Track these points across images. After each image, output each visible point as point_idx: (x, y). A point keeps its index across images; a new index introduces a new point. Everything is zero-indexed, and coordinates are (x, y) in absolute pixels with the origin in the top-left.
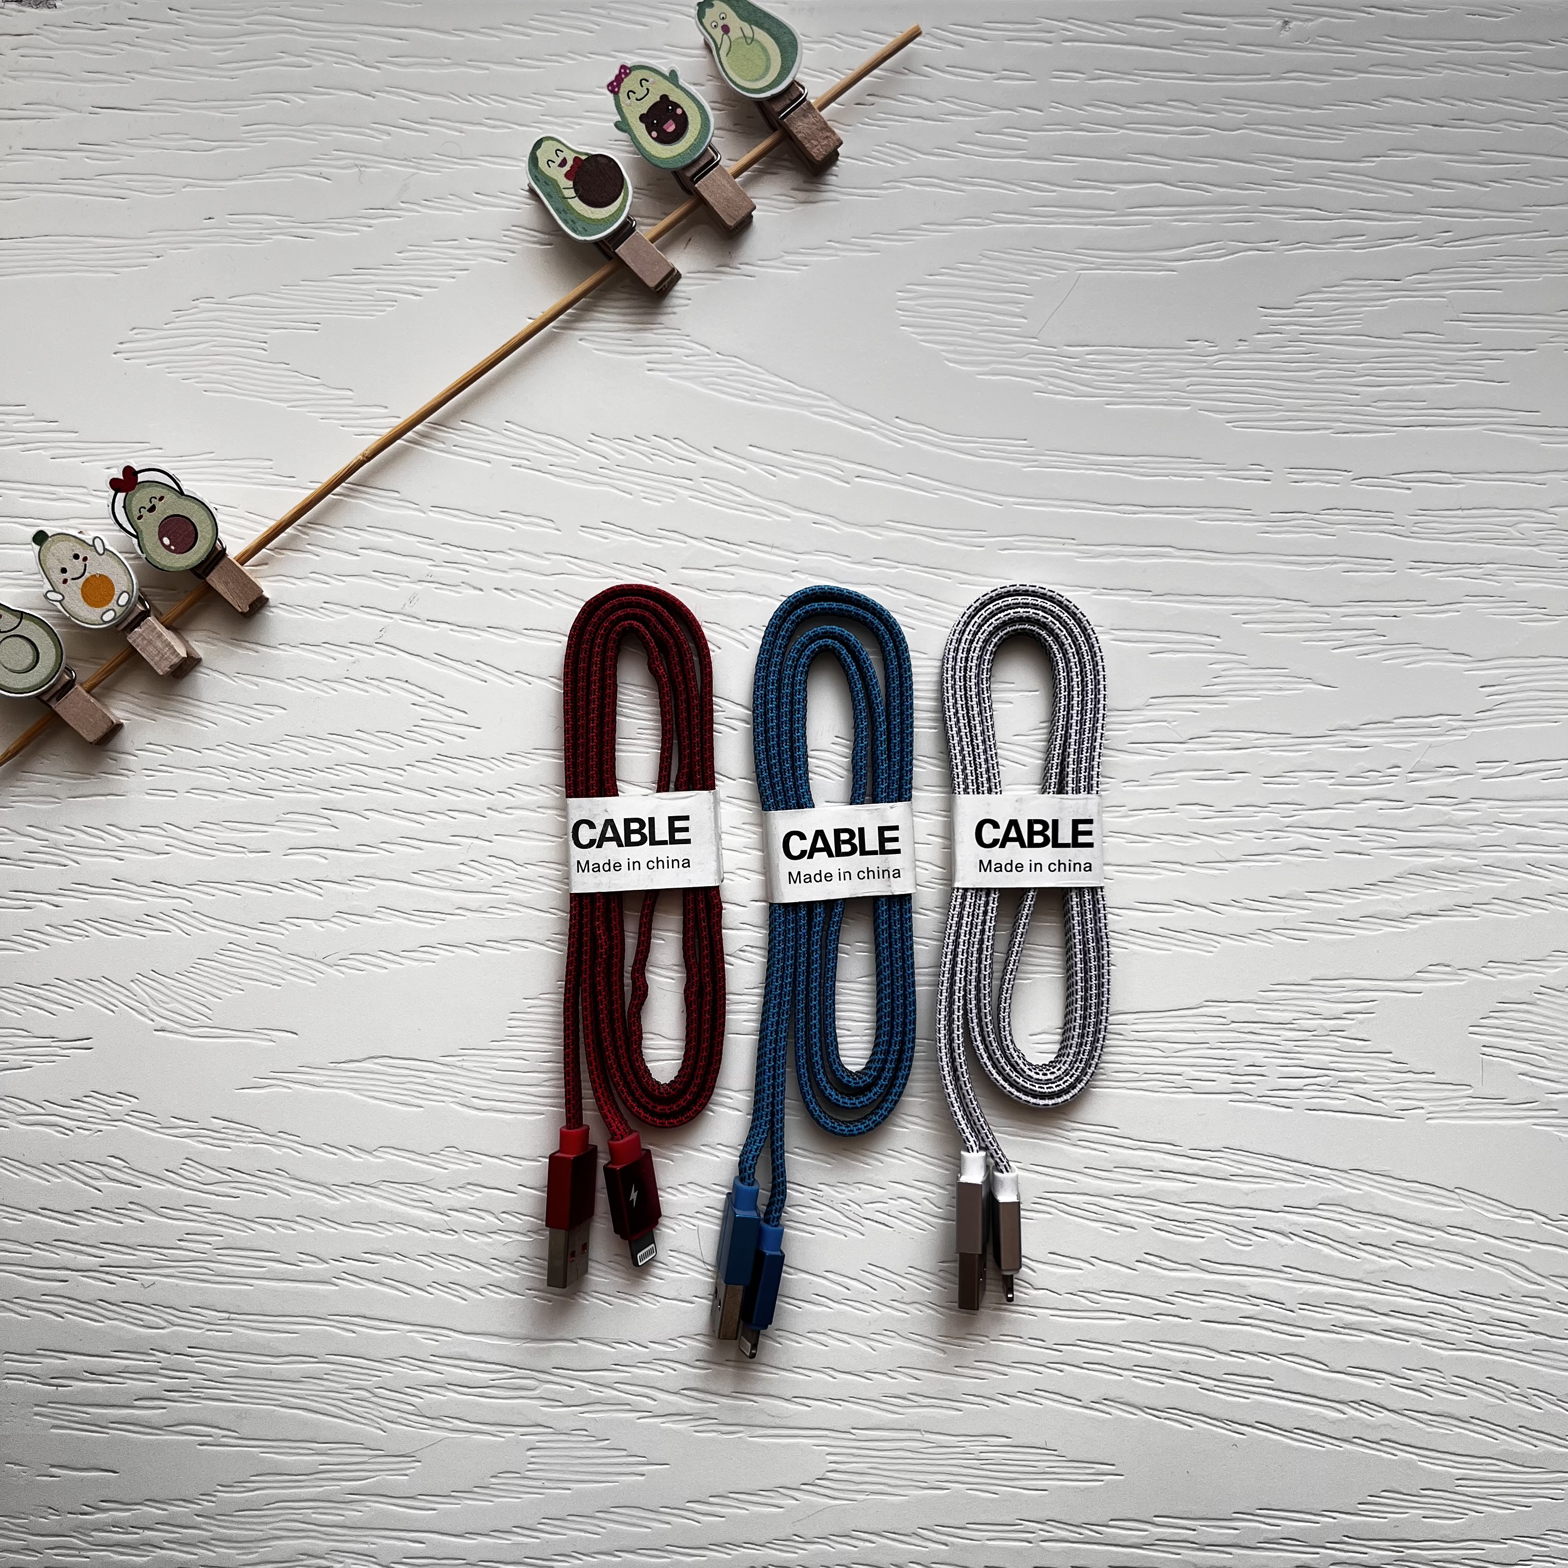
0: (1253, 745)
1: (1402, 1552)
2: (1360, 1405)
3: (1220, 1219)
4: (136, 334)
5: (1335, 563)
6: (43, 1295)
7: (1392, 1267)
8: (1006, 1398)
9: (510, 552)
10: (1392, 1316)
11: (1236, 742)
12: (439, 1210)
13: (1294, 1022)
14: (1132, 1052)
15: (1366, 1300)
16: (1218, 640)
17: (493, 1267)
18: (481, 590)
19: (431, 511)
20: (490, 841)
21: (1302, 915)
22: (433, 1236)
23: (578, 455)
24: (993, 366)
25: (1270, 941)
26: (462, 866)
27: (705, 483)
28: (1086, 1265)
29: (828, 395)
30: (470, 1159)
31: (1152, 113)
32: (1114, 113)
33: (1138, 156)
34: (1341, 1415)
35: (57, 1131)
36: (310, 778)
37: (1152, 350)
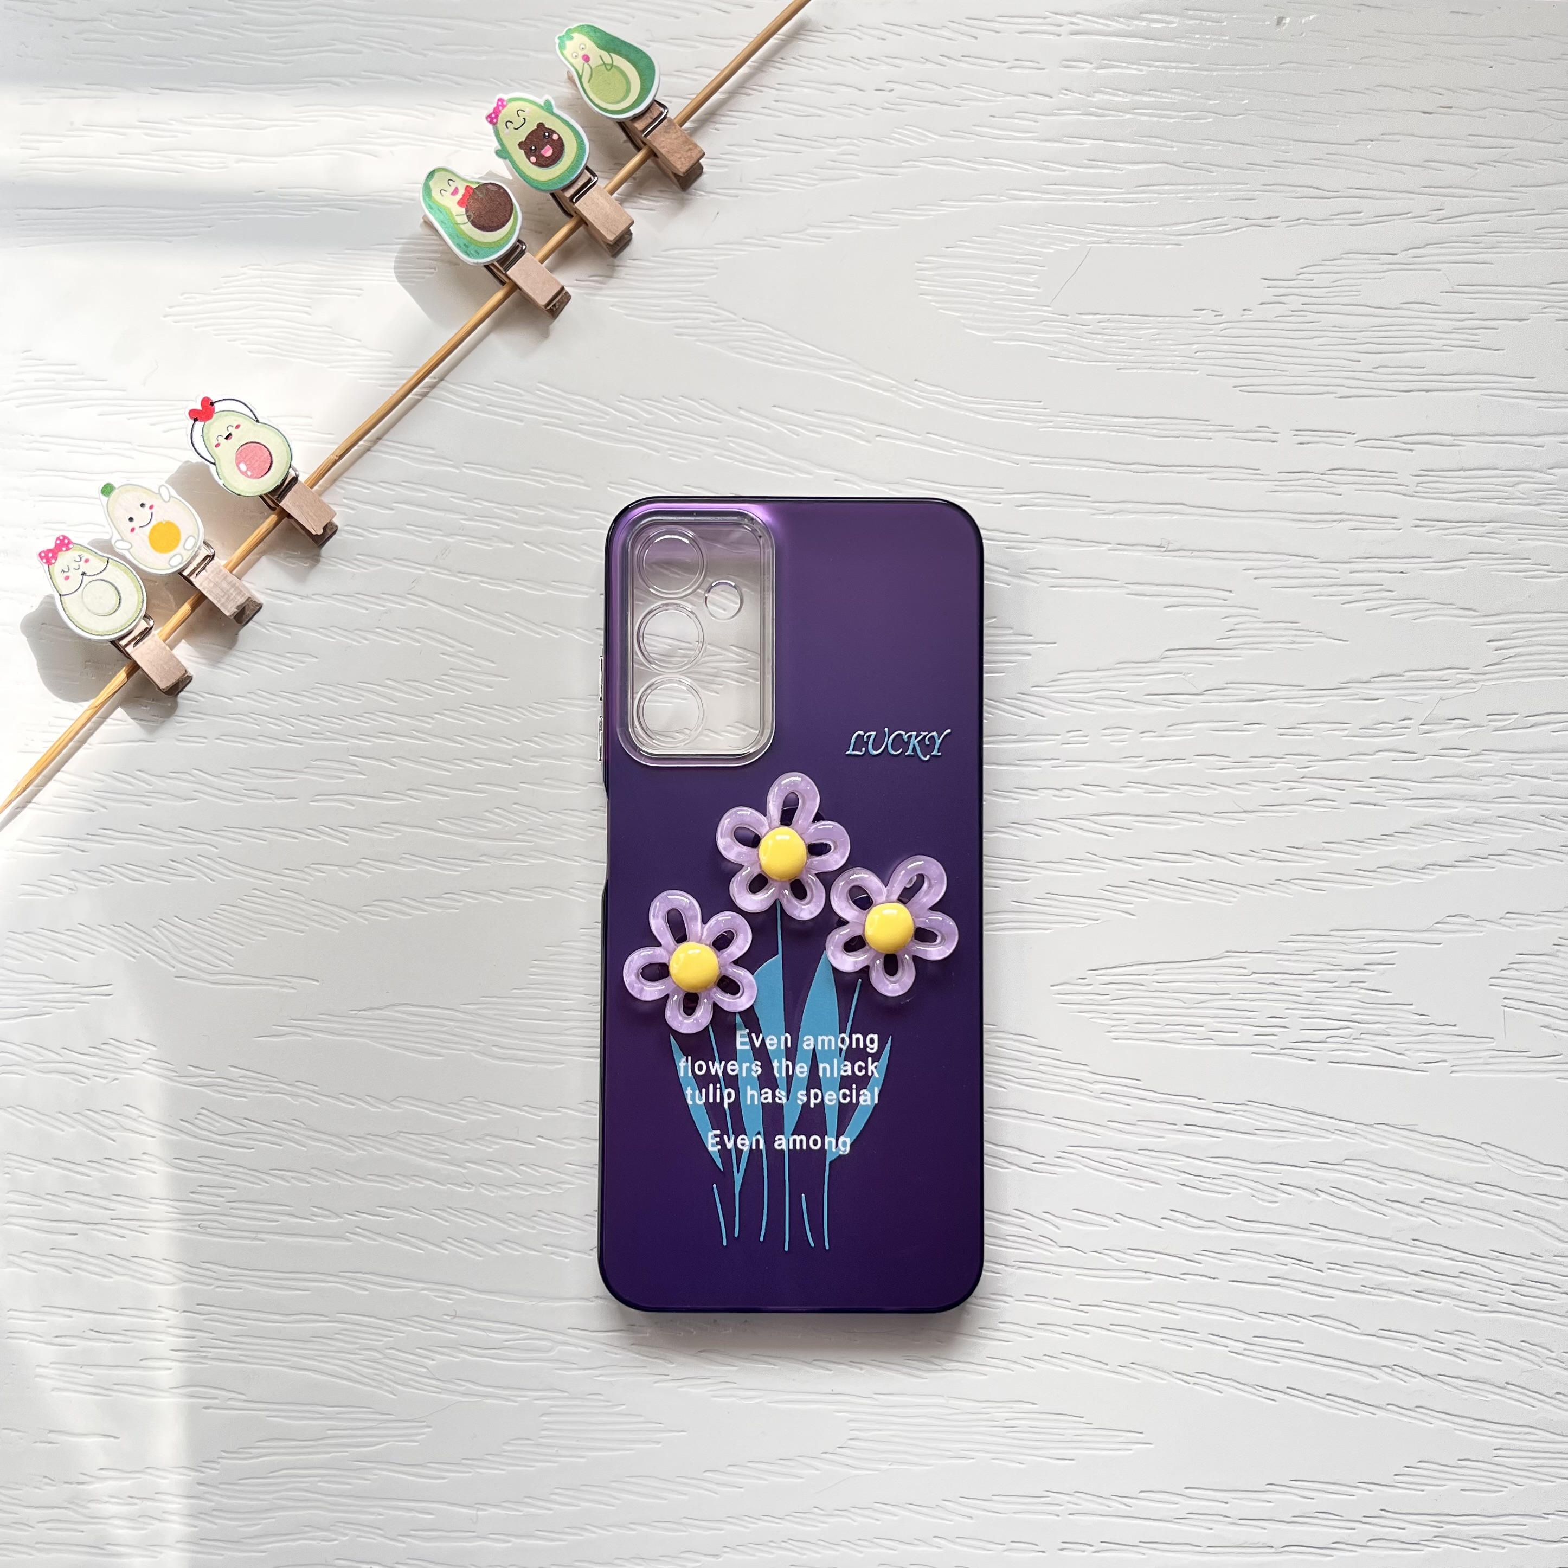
0: (1267, 697)
1: (1442, 1527)
2: (1393, 1370)
3: (1245, 1174)
4: (185, 299)
5: (1341, 521)
6: (54, 1249)
7: (1422, 1225)
8: (1031, 1361)
9: (541, 507)
10: (1421, 1276)
11: (1251, 694)
12: (456, 1163)
13: (1314, 972)
14: (1152, 1003)
15: (1393, 1258)
16: (1231, 594)
17: (511, 1222)
18: (511, 543)
19: (464, 467)
20: (515, 789)
21: (1320, 865)
22: (450, 1188)
23: (608, 414)
24: (1008, 332)
26: (487, 814)
27: (730, 441)
28: (1111, 1222)
29: (849, 359)
30: (490, 1110)
31: (1157, 100)
32: (1121, 99)
33: (1144, 139)
34: (1375, 1381)
35: (74, 1079)
36: (339, 725)
37: (1160, 319)
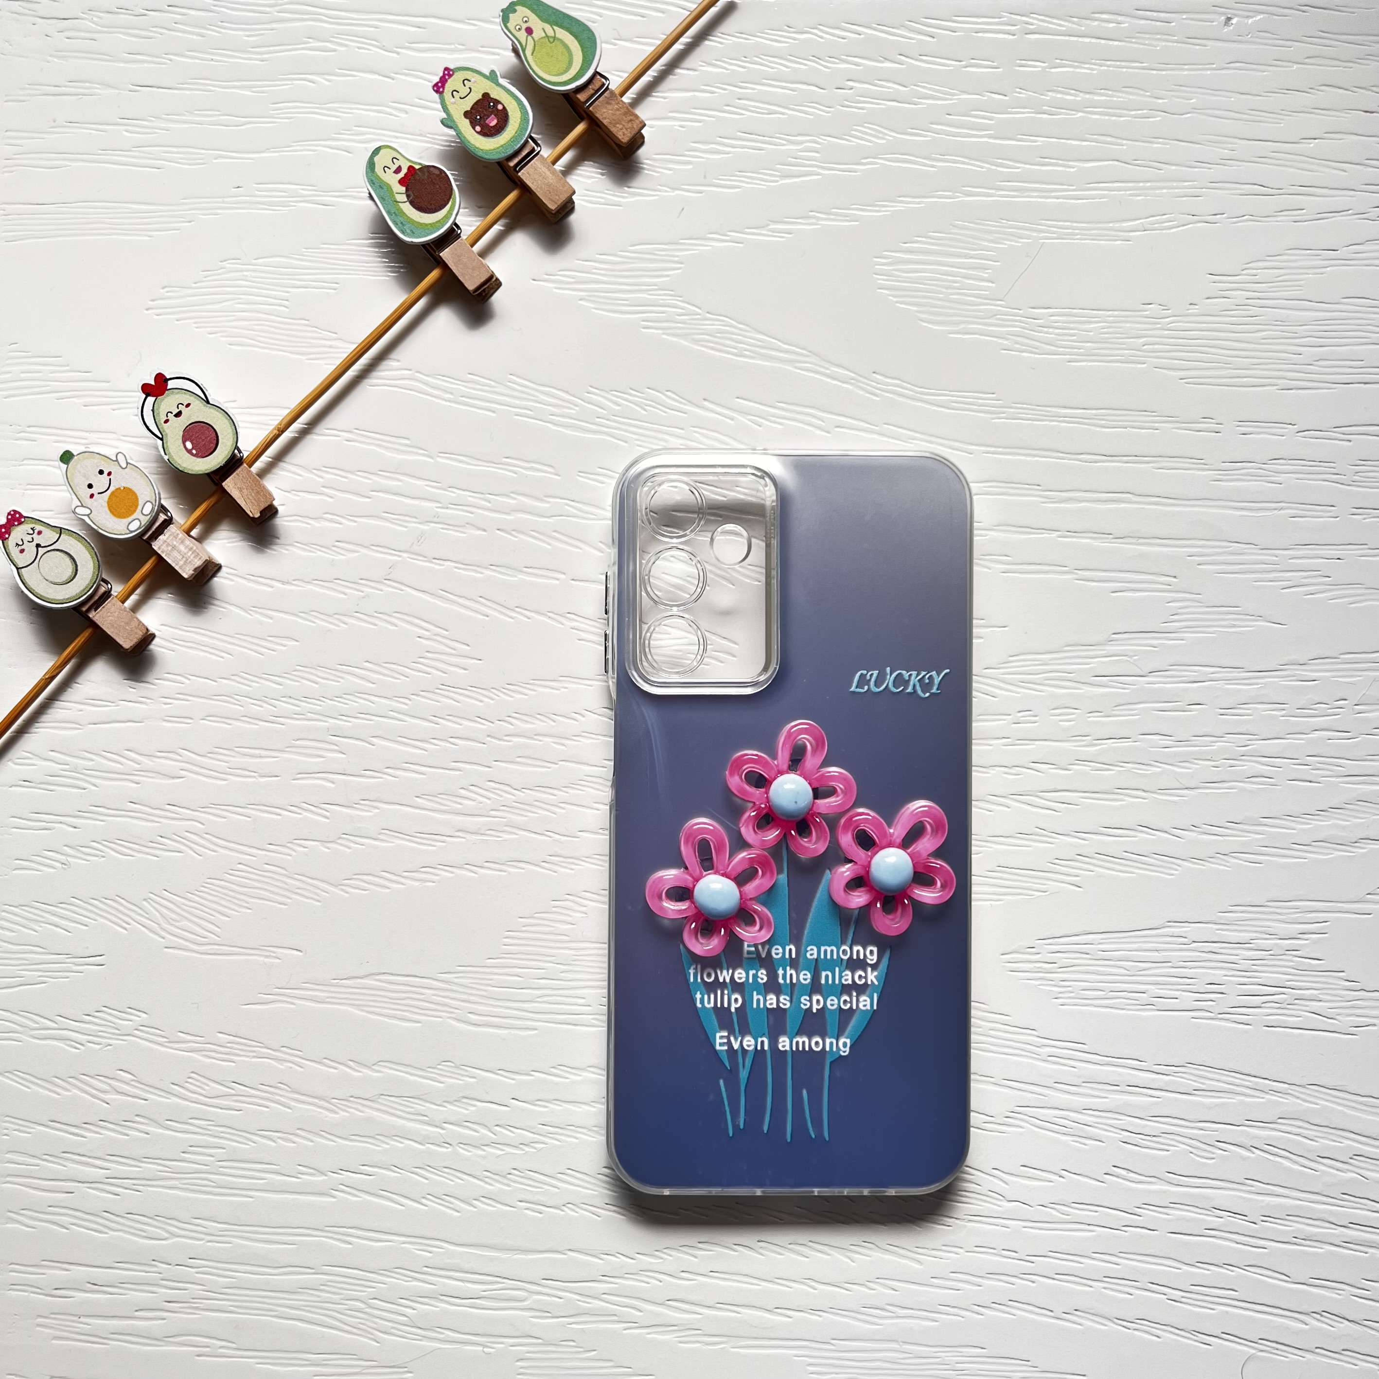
0: (1209, 679)
2: (1322, 1316)
3: (1184, 1133)
4: (167, 292)
5: (1282, 509)
6: (50, 1206)
7: (1351, 1180)
8: (980, 1308)
9: (512, 495)
10: (1349, 1228)
11: (1193, 676)
12: (435, 1124)
13: (1252, 941)
14: (1099, 971)
15: (1325, 1211)
16: (1174, 580)
17: (486, 1179)
18: (485, 530)
19: (439, 456)
20: (489, 767)
21: (1257, 840)
22: (429, 1148)
23: (577, 406)
24: (963, 326)
25: (1228, 864)
26: (462, 791)
27: (694, 431)
28: (1057, 1178)
29: (810, 352)
30: (466, 1073)
31: (1108, 98)
32: (1072, 98)
33: (1095, 137)
34: (1304, 1326)
35: (68, 1045)
36: (320, 706)
37: (1110, 312)
